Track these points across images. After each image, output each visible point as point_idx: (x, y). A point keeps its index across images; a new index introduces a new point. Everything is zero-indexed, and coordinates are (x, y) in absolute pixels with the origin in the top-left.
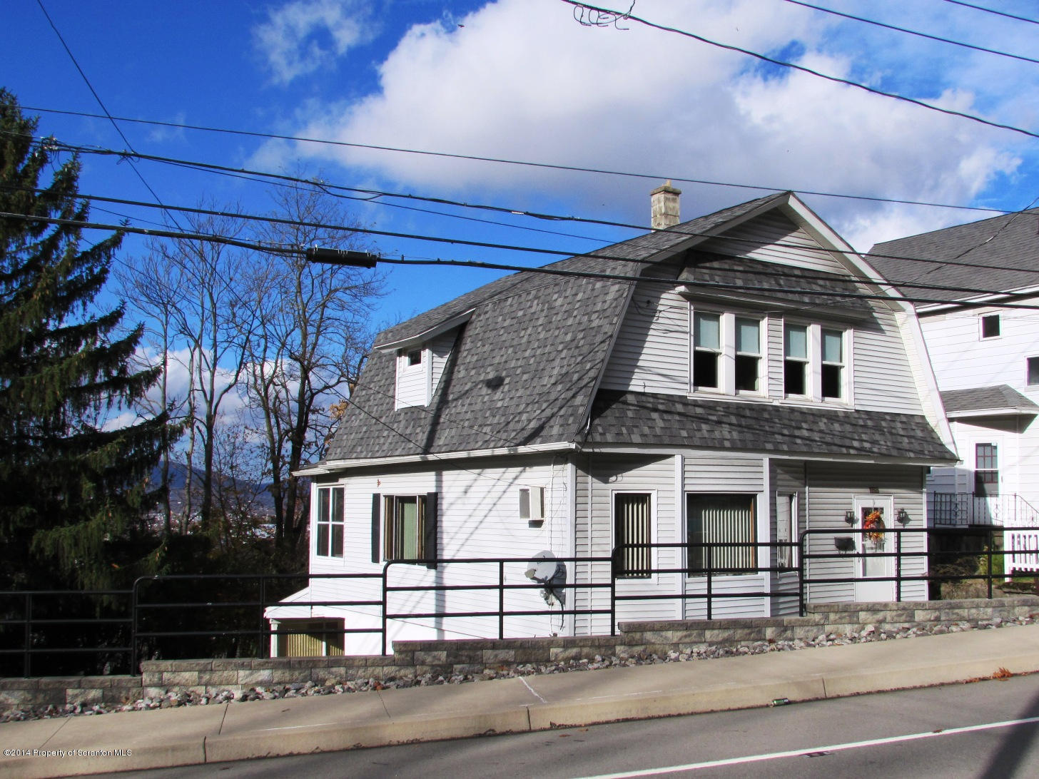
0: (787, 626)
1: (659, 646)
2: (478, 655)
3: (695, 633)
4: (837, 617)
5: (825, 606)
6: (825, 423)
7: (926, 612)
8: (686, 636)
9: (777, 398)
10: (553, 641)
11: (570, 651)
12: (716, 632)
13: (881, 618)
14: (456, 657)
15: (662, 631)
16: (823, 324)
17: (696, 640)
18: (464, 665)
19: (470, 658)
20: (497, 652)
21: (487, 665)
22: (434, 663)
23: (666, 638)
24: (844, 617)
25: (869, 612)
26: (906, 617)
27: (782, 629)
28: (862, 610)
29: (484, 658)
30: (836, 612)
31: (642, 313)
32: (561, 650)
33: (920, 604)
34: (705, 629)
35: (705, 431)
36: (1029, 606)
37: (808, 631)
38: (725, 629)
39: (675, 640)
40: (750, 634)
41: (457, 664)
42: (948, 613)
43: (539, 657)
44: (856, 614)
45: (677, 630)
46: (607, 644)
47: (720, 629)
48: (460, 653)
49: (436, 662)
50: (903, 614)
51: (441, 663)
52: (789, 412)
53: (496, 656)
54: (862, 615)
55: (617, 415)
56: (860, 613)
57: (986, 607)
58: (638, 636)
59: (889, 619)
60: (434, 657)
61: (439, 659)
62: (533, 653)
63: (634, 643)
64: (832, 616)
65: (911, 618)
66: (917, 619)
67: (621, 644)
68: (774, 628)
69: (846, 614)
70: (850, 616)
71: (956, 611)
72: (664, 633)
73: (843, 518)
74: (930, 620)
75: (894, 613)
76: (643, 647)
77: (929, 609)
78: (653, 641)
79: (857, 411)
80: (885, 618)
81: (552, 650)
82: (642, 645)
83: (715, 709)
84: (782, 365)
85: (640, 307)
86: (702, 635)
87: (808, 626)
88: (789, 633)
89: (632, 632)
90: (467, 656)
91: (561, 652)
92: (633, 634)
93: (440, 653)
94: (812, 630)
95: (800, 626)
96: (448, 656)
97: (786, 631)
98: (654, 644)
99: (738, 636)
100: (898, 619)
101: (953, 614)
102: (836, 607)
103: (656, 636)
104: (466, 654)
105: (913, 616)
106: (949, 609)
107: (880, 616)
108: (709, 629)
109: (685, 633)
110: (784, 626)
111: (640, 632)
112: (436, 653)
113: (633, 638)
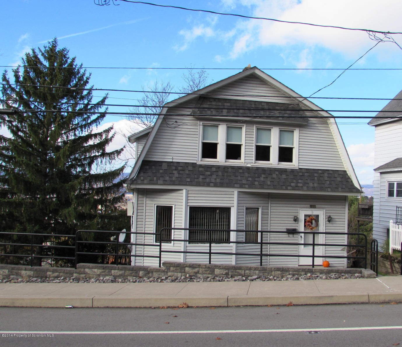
0: (149, 271)
1: (91, 275)
2: (19, 272)
3: (107, 271)
4: (174, 269)
5: (168, 263)
6: (277, 175)
7: (221, 270)
8: (103, 272)
9: (250, 163)
10: (48, 269)
11: (55, 274)
12: (116, 271)
13: (196, 271)
14: (11, 272)
15: (93, 269)
16: (280, 127)
17: (107, 274)
18: (14, 276)
19: (17, 273)
20: (27, 272)
21: (23, 277)
22: (3, 274)
23: (94, 272)
24: (178, 269)
25: (191, 268)
26: (210, 272)
27: (147, 272)
28: (187, 267)
29: (22, 274)
30: (174, 267)
31: (169, 126)
32: (51, 273)
33: (218, 266)
34: (112, 270)
35: (201, 179)
36: (280, 271)
37: (159, 274)
38: (120, 270)
39: (98, 273)
40: (132, 273)
41: (12, 275)
42: (232, 272)
43: (43, 275)
44: (184, 268)
45: (99, 269)
46: (70, 272)
47: (118, 270)
48: (13, 271)
49: (4, 274)
50: (208, 270)
51: (6, 274)
52: (255, 170)
53: (26, 273)
54: (187, 269)
55: (154, 172)
56: (186, 268)
57: (255, 270)
58: (82, 270)
59: (200, 272)
60: (3, 272)
61: (5, 273)
62: (41, 273)
63: (81, 273)
64: (172, 268)
65: (212, 272)
66: (216, 273)
67: (76, 273)
68: (143, 272)
69: (179, 268)
70: (181, 269)
71: (238, 271)
72: (93, 270)
73: (292, 219)
74: (222, 274)
75: (204, 269)
76: (85, 275)
77: (222, 269)
78: (89, 273)
79: (300, 169)
80: (199, 271)
81: (48, 273)
82: (84, 274)
83: (42, 306)
84: (254, 148)
85: (168, 124)
86: (110, 272)
87: (159, 272)
88: (150, 274)
89: (80, 268)
90: (15, 272)
91: (52, 274)
92: (80, 269)
93: (6, 270)
94: (161, 274)
95: (156, 272)
96: (9, 272)
97: (149, 273)
98: (89, 274)
99: (127, 274)
100: (205, 272)
101: (236, 272)
102: (174, 265)
103: (90, 271)
104: (15, 271)
105: (214, 271)
106: (234, 269)
107: (196, 270)
108: (113, 270)
109: (103, 270)
110: (148, 271)
111: (83, 268)
112: (4, 270)
113: (81, 271)
